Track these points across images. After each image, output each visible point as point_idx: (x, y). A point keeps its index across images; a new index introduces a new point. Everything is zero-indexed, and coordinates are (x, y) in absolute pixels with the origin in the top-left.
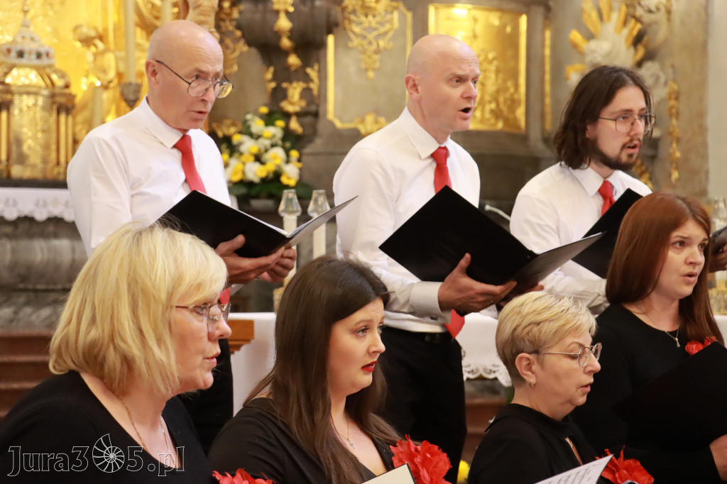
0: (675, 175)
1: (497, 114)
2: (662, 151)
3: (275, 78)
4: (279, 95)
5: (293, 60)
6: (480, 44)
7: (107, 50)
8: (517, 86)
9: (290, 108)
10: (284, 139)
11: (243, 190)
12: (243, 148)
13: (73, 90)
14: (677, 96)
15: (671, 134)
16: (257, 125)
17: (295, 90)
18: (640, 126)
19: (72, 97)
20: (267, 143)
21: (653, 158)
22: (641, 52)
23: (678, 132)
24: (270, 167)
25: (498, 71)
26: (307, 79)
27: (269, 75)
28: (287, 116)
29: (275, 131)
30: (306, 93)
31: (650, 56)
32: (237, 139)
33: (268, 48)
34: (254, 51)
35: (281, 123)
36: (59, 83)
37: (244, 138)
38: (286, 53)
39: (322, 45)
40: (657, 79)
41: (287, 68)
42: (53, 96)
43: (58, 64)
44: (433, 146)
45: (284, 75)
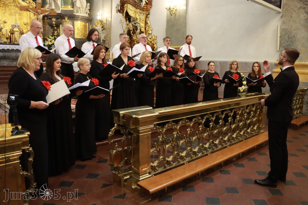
0: (107, 45)
1: (84, 36)
2: (106, 42)
3: (53, 30)
4: (53, 33)
5: (55, 28)
6: (82, 27)
7: (28, 26)
8: (87, 33)
9: (55, 35)
10: (54, 39)
11: (48, 46)
12: (48, 40)
13: (23, 31)
14: (107, 35)
15: (107, 40)
16: (50, 37)
17: (56, 32)
18: (97, 37)
19: (23, 32)
20: (52, 39)
21: (104, 43)
22: (103, 29)
23: (107, 39)
24: (52, 43)
25: (84, 30)
26: (57, 31)
27: (52, 30)
28: (55, 36)
29: (53, 38)
30: (57, 33)
31: (104, 29)
32: (48, 39)
33: (52, 26)
34: (50, 26)
35: (54, 37)
36: (21, 30)
37: (49, 39)
38: (54, 27)
39: (60, 26)
40: (105, 32)
41: (55, 29)
42: (20, 32)
43: (21, 28)
44: (67, 39)
45: (54, 30)
